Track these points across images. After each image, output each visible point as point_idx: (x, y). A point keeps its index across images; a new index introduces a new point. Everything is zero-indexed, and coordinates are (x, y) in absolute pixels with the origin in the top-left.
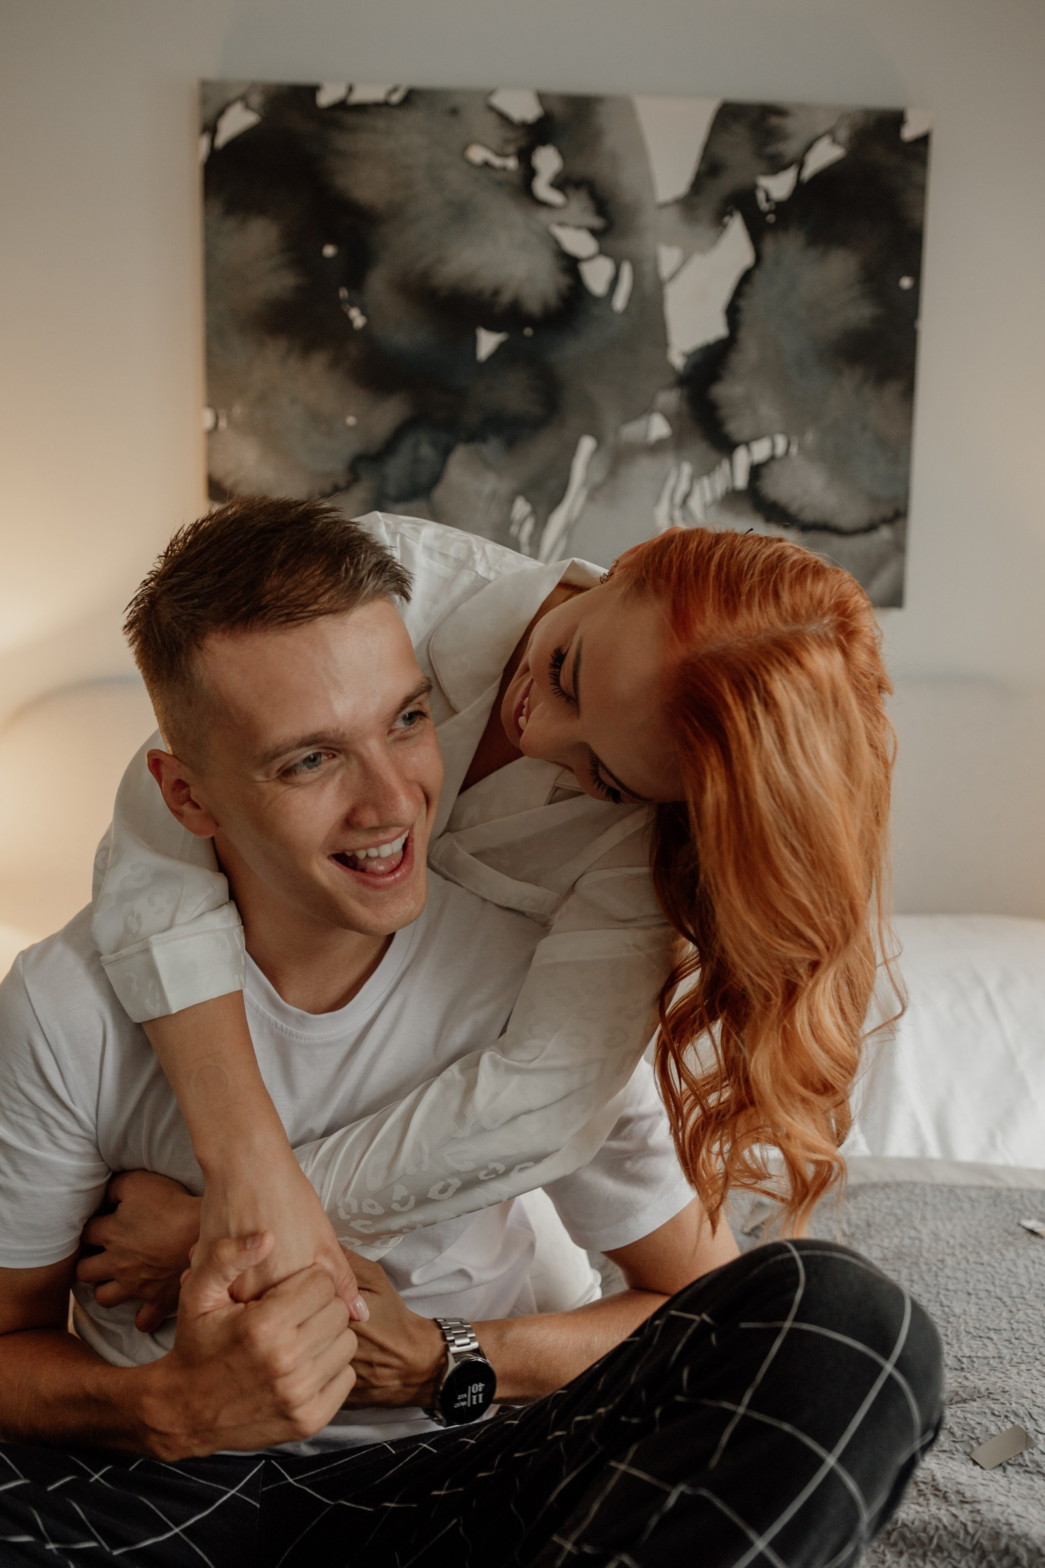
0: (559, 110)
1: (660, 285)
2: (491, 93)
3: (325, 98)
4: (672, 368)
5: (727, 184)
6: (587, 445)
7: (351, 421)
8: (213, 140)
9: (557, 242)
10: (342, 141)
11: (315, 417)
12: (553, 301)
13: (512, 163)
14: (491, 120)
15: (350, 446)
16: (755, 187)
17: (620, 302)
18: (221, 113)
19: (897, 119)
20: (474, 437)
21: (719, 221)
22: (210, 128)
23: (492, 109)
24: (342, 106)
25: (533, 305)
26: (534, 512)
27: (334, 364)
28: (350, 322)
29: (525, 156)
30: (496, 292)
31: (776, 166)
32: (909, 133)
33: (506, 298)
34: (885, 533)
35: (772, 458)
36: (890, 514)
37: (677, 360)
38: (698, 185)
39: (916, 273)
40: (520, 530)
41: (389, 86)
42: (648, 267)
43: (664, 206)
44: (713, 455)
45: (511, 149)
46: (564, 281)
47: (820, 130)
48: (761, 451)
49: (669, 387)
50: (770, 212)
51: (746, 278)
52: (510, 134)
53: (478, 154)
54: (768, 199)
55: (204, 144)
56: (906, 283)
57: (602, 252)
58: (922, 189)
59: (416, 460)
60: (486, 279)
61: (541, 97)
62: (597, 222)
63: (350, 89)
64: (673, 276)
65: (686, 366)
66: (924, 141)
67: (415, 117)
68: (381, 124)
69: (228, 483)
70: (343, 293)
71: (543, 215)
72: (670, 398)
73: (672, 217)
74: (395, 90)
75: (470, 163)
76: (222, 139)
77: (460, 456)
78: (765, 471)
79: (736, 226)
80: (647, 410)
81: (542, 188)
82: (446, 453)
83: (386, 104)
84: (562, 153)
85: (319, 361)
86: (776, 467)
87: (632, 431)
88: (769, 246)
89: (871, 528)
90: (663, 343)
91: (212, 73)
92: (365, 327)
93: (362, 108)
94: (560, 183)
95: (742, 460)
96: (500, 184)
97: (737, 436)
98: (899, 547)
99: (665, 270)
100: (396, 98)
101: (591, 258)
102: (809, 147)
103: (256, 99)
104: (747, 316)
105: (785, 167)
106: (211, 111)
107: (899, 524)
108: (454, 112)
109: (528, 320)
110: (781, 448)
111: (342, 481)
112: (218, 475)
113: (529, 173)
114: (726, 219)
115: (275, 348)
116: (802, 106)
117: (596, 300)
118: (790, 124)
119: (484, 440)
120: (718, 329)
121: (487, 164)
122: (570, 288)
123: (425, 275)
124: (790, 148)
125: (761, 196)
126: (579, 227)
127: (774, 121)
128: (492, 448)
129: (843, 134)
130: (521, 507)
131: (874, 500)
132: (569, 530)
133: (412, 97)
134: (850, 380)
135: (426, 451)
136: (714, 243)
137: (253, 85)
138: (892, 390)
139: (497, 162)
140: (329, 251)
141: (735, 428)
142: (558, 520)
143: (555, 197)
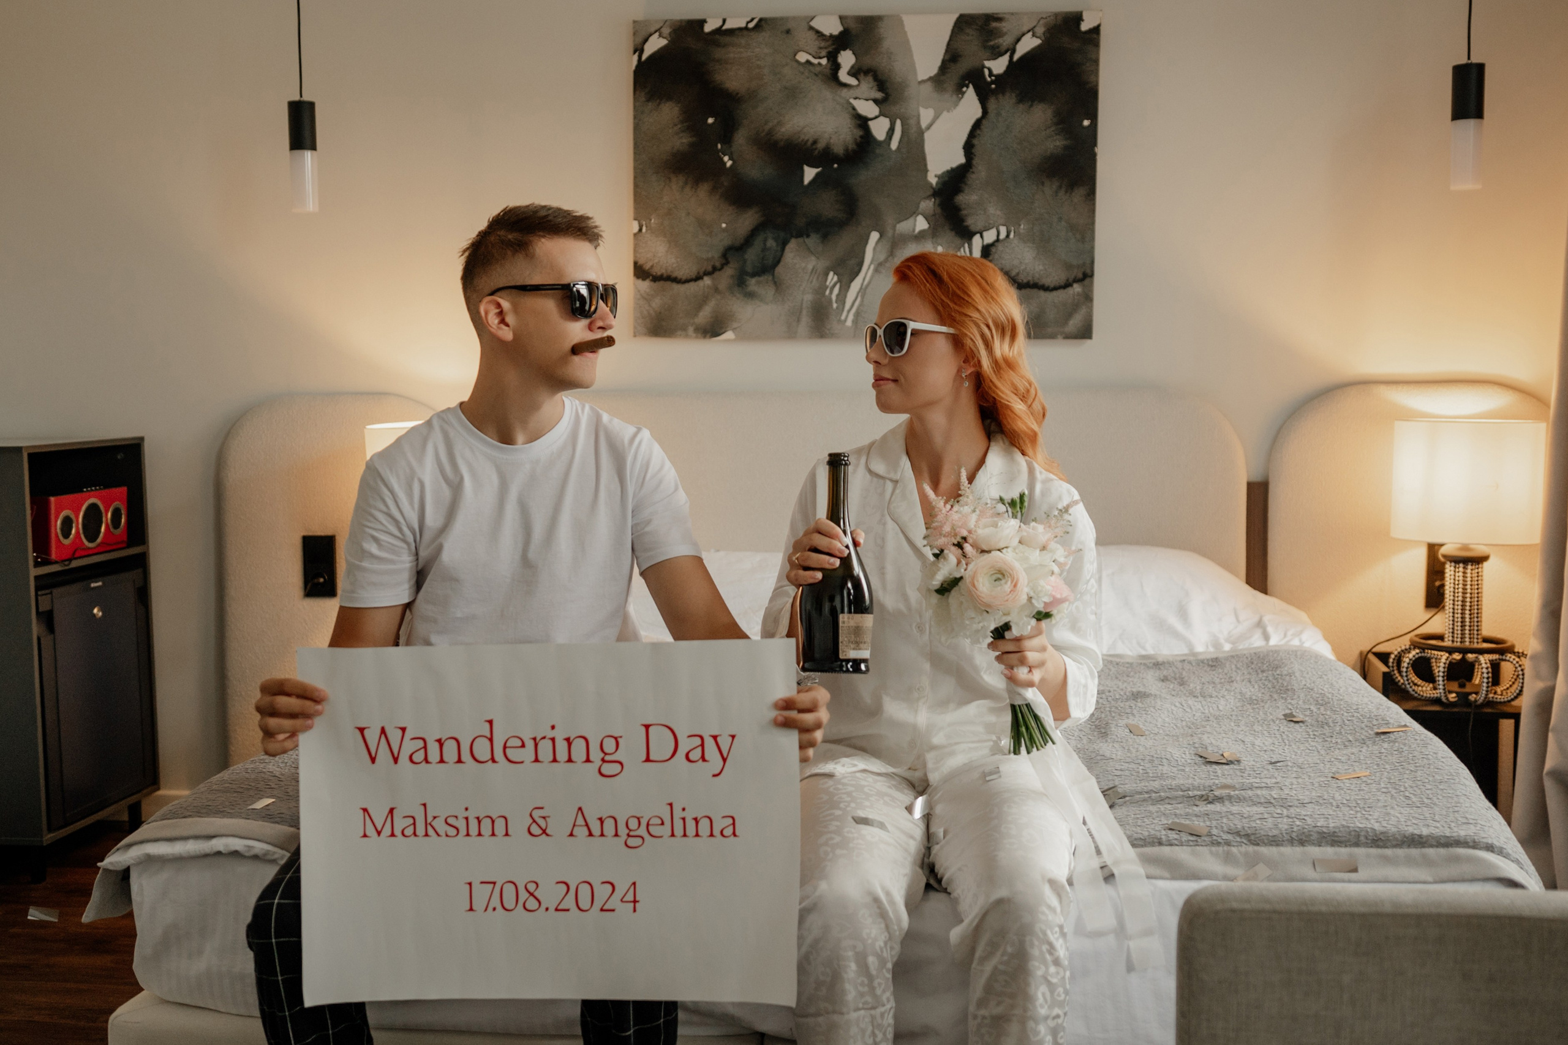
0: (852, 25)
1: (921, 133)
2: (812, 19)
3: (708, 28)
4: (931, 184)
5: (964, 66)
6: (875, 236)
7: (724, 225)
8: (640, 57)
9: (854, 109)
10: (718, 53)
11: (701, 223)
12: (852, 146)
13: (824, 61)
14: (811, 35)
15: (722, 241)
16: (983, 67)
17: (894, 145)
18: (646, 40)
19: (1078, 18)
20: (799, 235)
21: (959, 90)
22: (639, 49)
23: (811, 28)
24: (718, 31)
25: (838, 149)
26: (839, 281)
27: (713, 190)
28: (725, 164)
29: (833, 57)
30: (815, 142)
31: (996, 54)
32: (1085, 27)
33: (821, 145)
34: (1077, 288)
35: (998, 240)
36: (1080, 276)
37: (933, 180)
38: (944, 68)
39: (1094, 117)
40: (831, 292)
41: (749, 19)
42: (912, 122)
43: (923, 82)
44: (958, 241)
45: (824, 53)
46: (859, 133)
47: (1025, 29)
48: (990, 237)
49: (928, 197)
50: (992, 82)
51: (977, 125)
52: (823, 44)
53: (802, 57)
54: (991, 74)
55: (636, 57)
56: (1086, 123)
57: (882, 114)
58: (1096, 62)
59: (765, 249)
60: (809, 134)
61: (842, 18)
62: (879, 95)
63: (724, 21)
64: (929, 127)
65: (937, 184)
66: (1096, 30)
67: (763, 36)
68: (743, 41)
69: (647, 267)
70: (719, 146)
71: (844, 92)
72: (928, 205)
73: (928, 88)
74: (752, 20)
75: (797, 61)
76: (644, 57)
77: (793, 245)
78: (993, 250)
79: (970, 93)
80: (914, 213)
81: (843, 76)
82: (784, 244)
83: (746, 28)
84: (854, 53)
85: (704, 189)
86: (1000, 247)
87: (903, 227)
88: (992, 104)
89: (1067, 285)
90: (925, 170)
91: (640, 17)
92: (731, 166)
93: (732, 32)
94: (854, 72)
95: (977, 242)
96: (816, 75)
97: (973, 228)
98: (1088, 298)
99: (924, 124)
100: (751, 25)
101: (876, 117)
102: (1018, 40)
103: (666, 31)
104: (977, 150)
105: (1001, 54)
106: (640, 39)
107: (1087, 281)
108: (788, 32)
109: (836, 158)
110: (1003, 236)
111: (718, 264)
112: (641, 262)
113: (836, 67)
114: (964, 89)
115: (677, 182)
116: (1012, 14)
117: (879, 144)
118: (1004, 26)
119: (808, 236)
120: (961, 159)
121: (808, 62)
122: (861, 137)
123: (770, 133)
124: (1006, 41)
125: (986, 72)
126: (867, 100)
127: (994, 24)
128: (813, 241)
129: (1040, 30)
130: (832, 278)
131: (1069, 267)
132: (863, 291)
133: (762, 24)
134: (1050, 188)
135: (771, 243)
136: (956, 105)
137: (666, 21)
138: (1080, 193)
139: (815, 61)
140: (710, 121)
141: (972, 222)
142: (856, 285)
143: (853, 81)
